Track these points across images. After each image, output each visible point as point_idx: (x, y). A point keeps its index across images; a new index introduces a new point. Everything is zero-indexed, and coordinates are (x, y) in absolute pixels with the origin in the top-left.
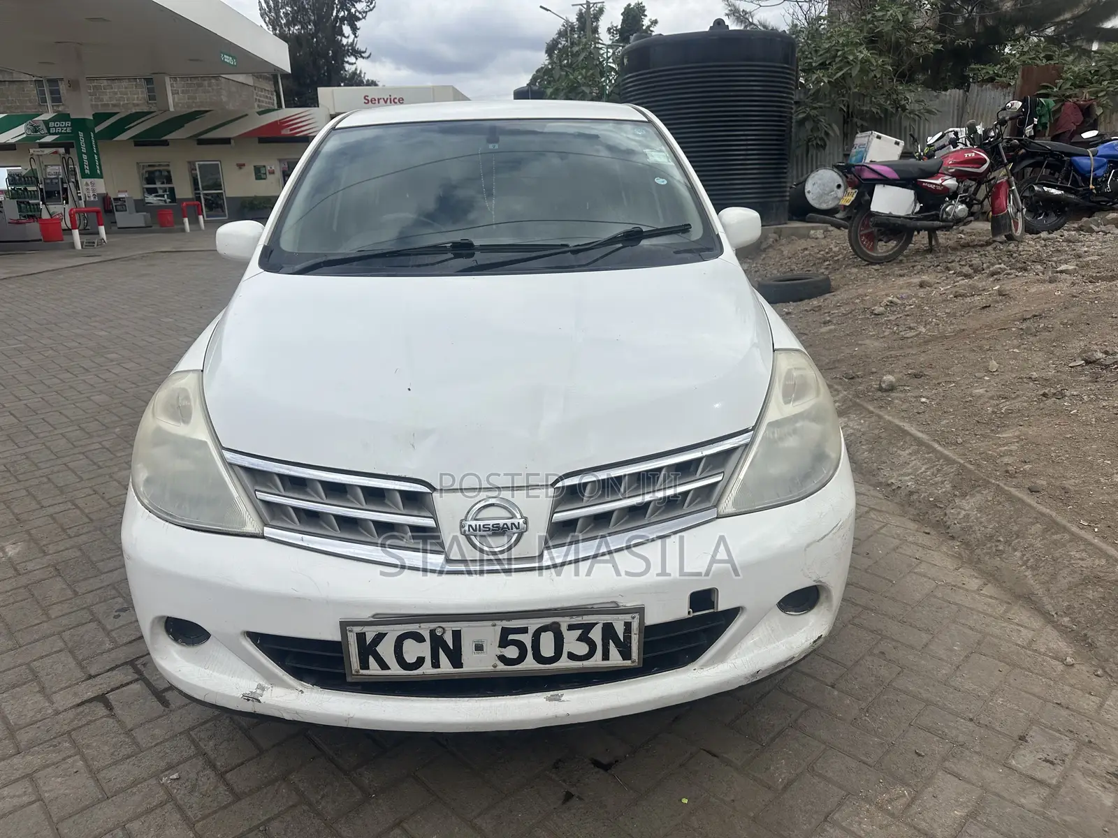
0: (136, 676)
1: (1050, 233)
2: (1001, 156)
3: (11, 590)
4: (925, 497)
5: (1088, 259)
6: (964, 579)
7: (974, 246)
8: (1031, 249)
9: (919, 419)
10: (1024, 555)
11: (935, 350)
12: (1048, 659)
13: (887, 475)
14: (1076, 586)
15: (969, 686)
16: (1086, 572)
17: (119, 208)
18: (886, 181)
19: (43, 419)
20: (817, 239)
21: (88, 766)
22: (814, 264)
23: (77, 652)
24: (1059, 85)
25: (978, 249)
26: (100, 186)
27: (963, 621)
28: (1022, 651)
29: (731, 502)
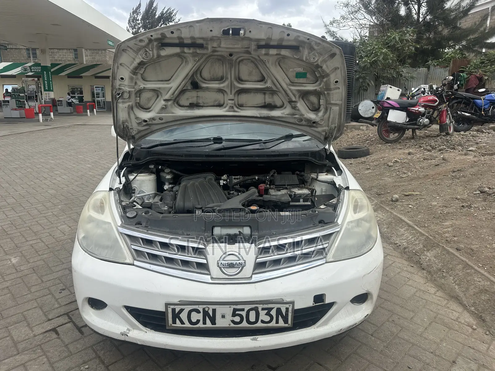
0: (69, 320)
1: (465, 132)
2: (444, 99)
3: (15, 279)
4: (411, 250)
5: (481, 145)
6: (428, 288)
7: (432, 137)
8: (457, 139)
9: (408, 215)
10: (454, 278)
11: (415, 183)
12: (465, 326)
13: (395, 239)
14: (477, 293)
15: (431, 337)
16: (481, 287)
17: (60, 104)
18: (394, 108)
19: (27, 200)
20: (363, 130)
21: (49, 360)
22: (362, 142)
23: (43, 308)
24: (468, 67)
25: (434, 138)
26: (52, 95)
27: (428, 307)
28: (454, 322)
29: (332, 256)
